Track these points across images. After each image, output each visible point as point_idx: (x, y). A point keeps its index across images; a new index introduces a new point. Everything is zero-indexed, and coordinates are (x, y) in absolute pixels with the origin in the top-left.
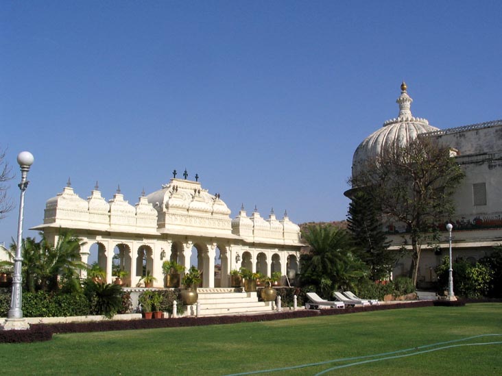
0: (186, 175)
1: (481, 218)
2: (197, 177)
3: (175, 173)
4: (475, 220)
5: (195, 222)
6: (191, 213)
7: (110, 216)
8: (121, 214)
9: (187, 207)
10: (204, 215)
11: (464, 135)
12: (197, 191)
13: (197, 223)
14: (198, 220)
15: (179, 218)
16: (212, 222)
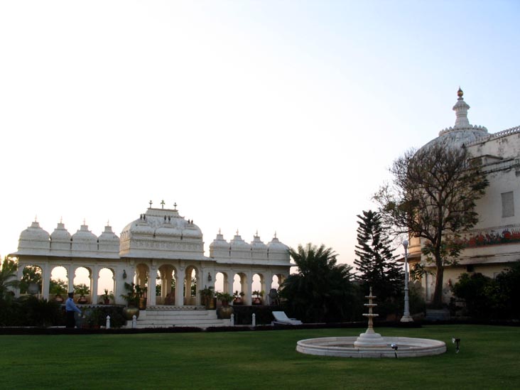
0: (163, 203)
1: (510, 230)
2: (175, 205)
4: (503, 233)
5: (161, 246)
6: (157, 238)
7: (71, 244)
8: (82, 241)
9: (153, 233)
10: (173, 239)
11: (506, 140)
12: (167, 219)
13: (165, 247)
14: (165, 245)
15: (144, 243)
16: (182, 246)
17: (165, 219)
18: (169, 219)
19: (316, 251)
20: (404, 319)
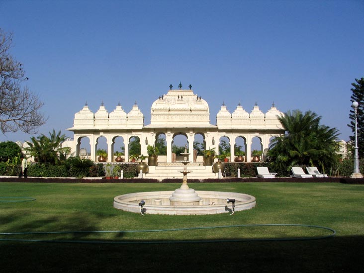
0: (180, 86)
2: (190, 87)
3: (171, 87)
5: (175, 118)
6: (171, 112)
7: (108, 120)
8: (116, 118)
9: (168, 109)
12: (180, 97)
13: (178, 118)
14: (178, 116)
15: (162, 117)
16: (191, 117)
17: (179, 97)
18: (182, 98)
19: (304, 114)
20: (354, 176)
